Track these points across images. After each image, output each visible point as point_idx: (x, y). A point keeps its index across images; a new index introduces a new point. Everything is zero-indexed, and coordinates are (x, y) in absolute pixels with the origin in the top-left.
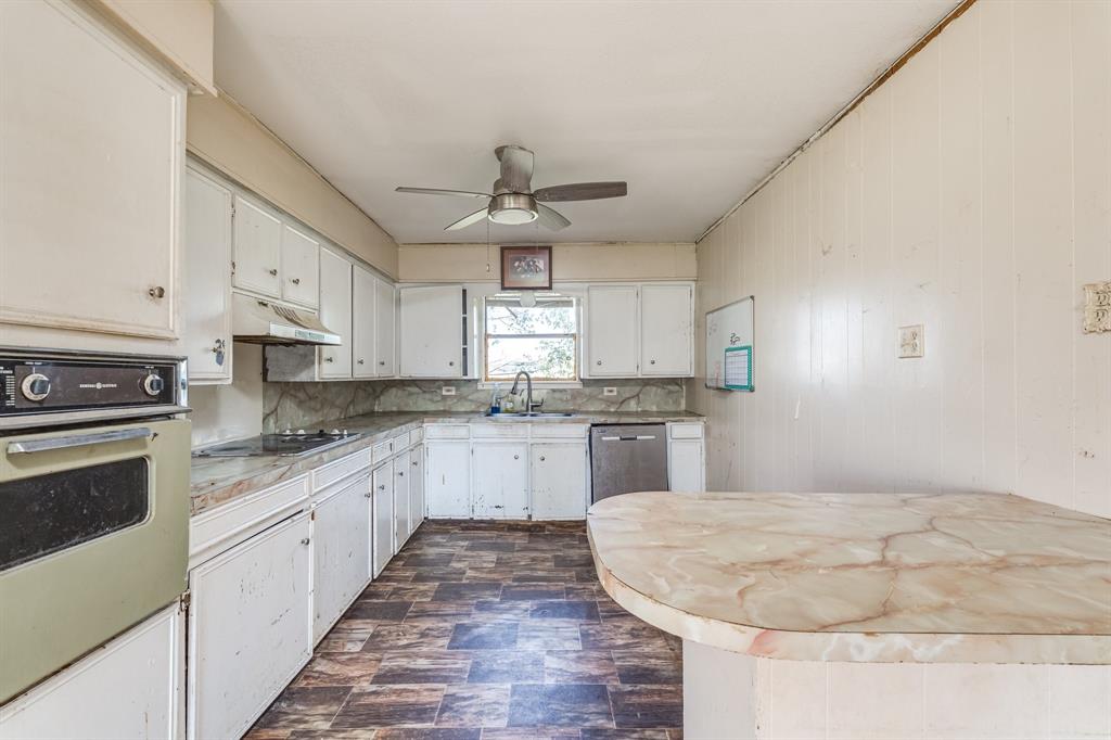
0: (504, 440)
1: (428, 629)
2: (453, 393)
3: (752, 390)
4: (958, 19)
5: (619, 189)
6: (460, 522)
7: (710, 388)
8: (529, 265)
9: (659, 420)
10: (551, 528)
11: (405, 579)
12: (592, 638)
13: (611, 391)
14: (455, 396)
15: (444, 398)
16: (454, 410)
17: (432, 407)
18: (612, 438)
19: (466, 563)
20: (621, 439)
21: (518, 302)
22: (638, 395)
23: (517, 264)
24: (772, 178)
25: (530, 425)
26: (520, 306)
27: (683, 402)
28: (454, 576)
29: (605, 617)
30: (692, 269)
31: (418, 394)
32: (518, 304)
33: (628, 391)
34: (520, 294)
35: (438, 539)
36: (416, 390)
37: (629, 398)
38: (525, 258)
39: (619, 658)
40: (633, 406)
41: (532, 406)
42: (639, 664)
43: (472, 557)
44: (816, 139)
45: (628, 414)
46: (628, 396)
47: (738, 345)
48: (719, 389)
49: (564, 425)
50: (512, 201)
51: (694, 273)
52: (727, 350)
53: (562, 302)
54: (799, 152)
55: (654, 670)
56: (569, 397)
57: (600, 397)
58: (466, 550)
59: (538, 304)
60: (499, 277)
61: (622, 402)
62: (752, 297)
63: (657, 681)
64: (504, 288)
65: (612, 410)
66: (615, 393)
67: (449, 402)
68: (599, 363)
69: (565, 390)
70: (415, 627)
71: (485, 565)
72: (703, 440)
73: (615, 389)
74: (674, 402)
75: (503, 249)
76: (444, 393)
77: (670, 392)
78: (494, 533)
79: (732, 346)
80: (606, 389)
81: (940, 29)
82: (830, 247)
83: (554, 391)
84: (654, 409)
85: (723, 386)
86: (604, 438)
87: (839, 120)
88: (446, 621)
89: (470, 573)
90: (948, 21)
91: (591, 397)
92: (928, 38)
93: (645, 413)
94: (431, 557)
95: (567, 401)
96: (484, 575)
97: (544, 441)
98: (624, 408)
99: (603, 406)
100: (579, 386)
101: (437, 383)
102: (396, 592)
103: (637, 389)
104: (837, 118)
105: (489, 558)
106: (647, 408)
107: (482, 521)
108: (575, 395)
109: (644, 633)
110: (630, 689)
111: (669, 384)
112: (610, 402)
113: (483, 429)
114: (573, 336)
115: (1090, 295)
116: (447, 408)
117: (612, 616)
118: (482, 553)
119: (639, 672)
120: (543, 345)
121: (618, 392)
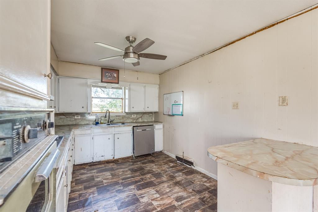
0: (104, 133)
1: (105, 205)
2: (80, 118)
3: (182, 115)
4: (250, 37)
5: (163, 57)
6: (87, 164)
7: (165, 115)
8: (111, 75)
9: (152, 124)
10: (120, 160)
11: (81, 190)
12: (160, 192)
13: (134, 116)
14: (80, 119)
15: (76, 119)
16: (80, 123)
17: (71, 123)
18: (139, 130)
19: (101, 178)
20: (142, 130)
21: (106, 87)
22: (142, 117)
23: (107, 74)
24: (191, 61)
25: (113, 128)
26: (106, 88)
27: (153, 118)
28: (99, 183)
29: (158, 185)
30: (158, 81)
31: (65, 118)
32: (105, 87)
33: (139, 116)
34: (106, 84)
35: (82, 171)
36: (64, 117)
37: (139, 118)
38: (110, 72)
39: (171, 195)
40: (140, 120)
41: (110, 121)
42: (177, 195)
43: (101, 175)
44: (206, 54)
45: (139, 122)
46: (139, 117)
47: (177, 103)
48: (169, 115)
49: (125, 127)
50: (133, 55)
51: (159, 83)
52: (173, 105)
53: (119, 88)
54: (200, 56)
55: (182, 196)
56: (121, 118)
57: (131, 118)
58: (97, 173)
59: (113, 88)
60: (101, 78)
61: (137, 119)
62: (183, 91)
63: (185, 199)
64: (102, 82)
65: (134, 121)
66: (135, 116)
67: (78, 121)
68: (133, 108)
69: (120, 116)
70: (99, 206)
71: (108, 177)
72: (162, 129)
73: (135, 115)
74: (151, 119)
75: (102, 69)
76: (76, 118)
77: (150, 116)
78: (103, 165)
79: (175, 104)
80: (133, 115)
81: (245, 37)
82: (211, 81)
83: (116, 116)
84: (146, 121)
85: (171, 114)
86: (137, 130)
87: (214, 51)
88: (110, 201)
89: (105, 181)
90: (247, 36)
91: (128, 118)
92: (242, 39)
93: (143, 122)
94: (85, 179)
95: (121, 119)
96: (110, 181)
97: (118, 133)
98: (138, 121)
99: (132, 120)
100: (125, 114)
101: (73, 114)
102: (80, 195)
103: (141, 115)
104: (214, 50)
105: (108, 174)
106: (144, 121)
107: (96, 162)
108: (123, 117)
109: (171, 186)
110: (181, 203)
111: (150, 113)
112: (134, 119)
113: (97, 130)
114: (122, 99)
115: (281, 99)
116: (77, 123)
117: (160, 184)
118: (104, 173)
119: (179, 198)
120: (101, 101)
121: (136, 116)
